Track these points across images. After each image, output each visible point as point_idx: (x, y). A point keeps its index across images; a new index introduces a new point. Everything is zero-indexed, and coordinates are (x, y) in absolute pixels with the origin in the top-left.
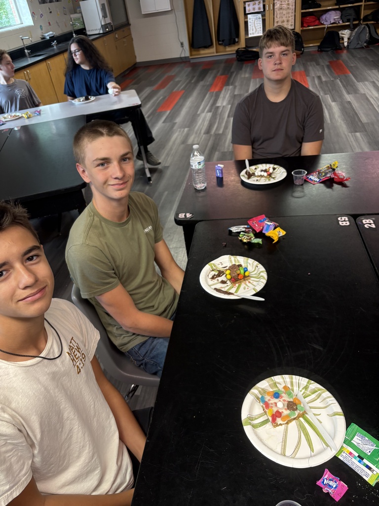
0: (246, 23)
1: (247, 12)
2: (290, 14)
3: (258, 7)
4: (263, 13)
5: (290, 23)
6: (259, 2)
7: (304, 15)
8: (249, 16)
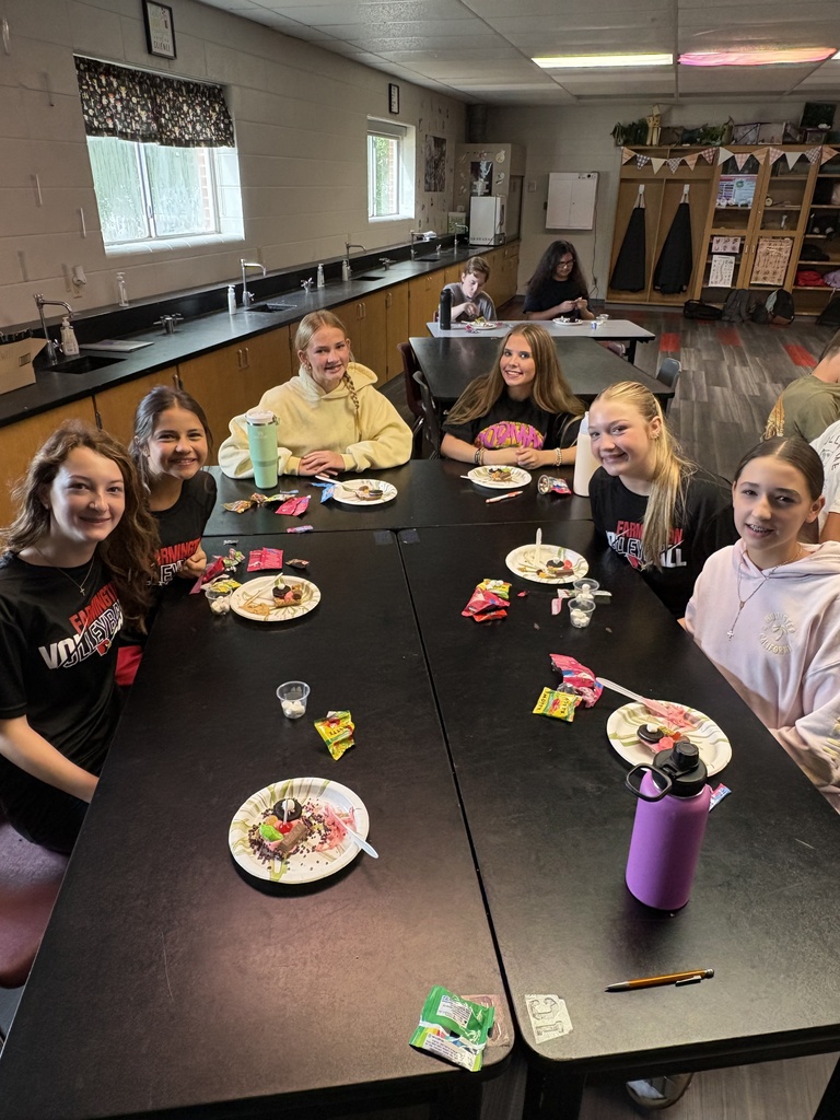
0: (708, 266)
1: (713, 251)
2: (780, 265)
3: (732, 245)
4: (738, 256)
6: (736, 240)
7: (800, 269)
8: (715, 257)
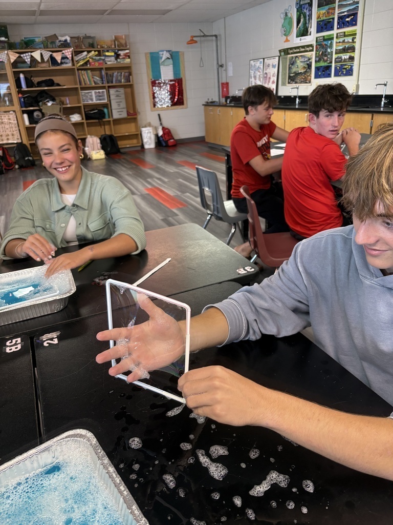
2: (14, 129)
5: (16, 137)
